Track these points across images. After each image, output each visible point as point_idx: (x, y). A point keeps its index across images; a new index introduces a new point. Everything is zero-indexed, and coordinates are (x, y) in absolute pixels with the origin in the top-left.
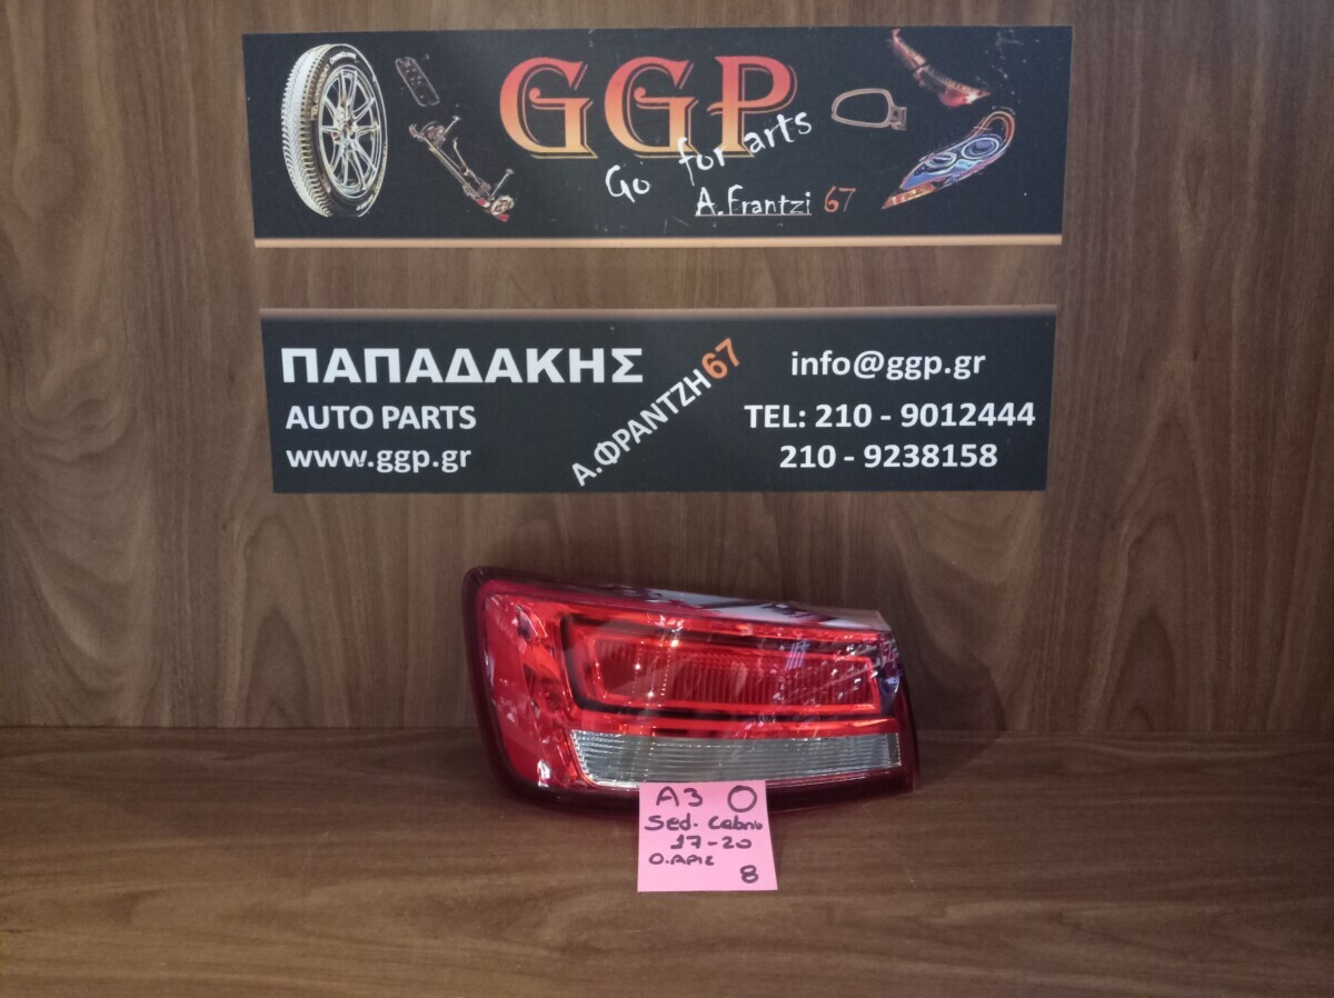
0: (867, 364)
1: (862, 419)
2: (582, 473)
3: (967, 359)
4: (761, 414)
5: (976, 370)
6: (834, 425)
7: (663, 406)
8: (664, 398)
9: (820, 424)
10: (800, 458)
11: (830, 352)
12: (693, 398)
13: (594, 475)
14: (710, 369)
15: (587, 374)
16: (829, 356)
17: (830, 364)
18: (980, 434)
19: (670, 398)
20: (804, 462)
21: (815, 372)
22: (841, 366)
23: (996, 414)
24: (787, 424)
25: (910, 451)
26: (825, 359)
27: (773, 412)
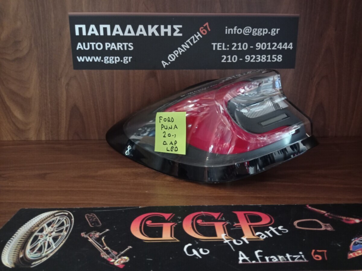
0: (247, 31)
1: (245, 47)
2: (164, 64)
3: (275, 29)
4: (216, 46)
5: (277, 33)
6: (237, 49)
7: (188, 43)
8: (188, 41)
9: (233, 49)
10: (227, 59)
11: (236, 27)
12: (197, 41)
13: (168, 64)
14: (202, 32)
15: (166, 33)
16: (236, 28)
17: (236, 31)
18: (278, 52)
19: (190, 41)
20: (228, 60)
21: (232, 33)
22: (240, 31)
23: (282, 46)
24: (224, 49)
25: (258, 57)
26: (235, 29)
27: (220, 45)
